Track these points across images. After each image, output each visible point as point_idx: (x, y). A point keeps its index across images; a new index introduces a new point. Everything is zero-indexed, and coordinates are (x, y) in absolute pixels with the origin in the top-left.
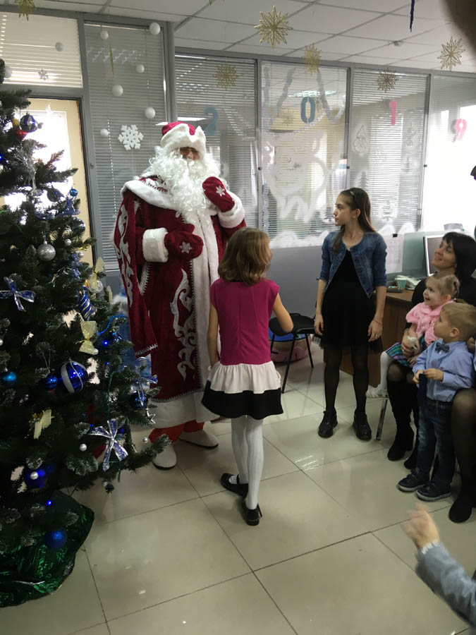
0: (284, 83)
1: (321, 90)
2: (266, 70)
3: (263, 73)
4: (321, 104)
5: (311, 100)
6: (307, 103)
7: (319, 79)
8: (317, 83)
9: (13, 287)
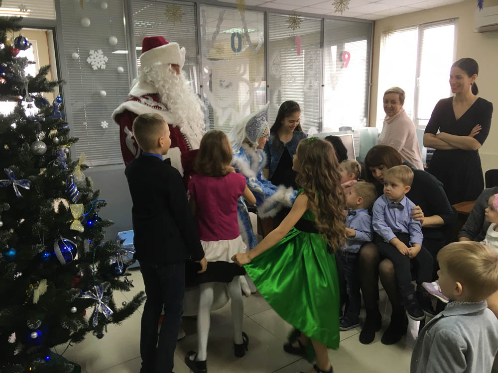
0: (217, 21)
1: (245, 28)
2: (203, 11)
3: (201, 13)
4: (246, 38)
5: (238, 35)
6: (235, 38)
7: (243, 20)
8: (241, 22)
9: (12, 176)
